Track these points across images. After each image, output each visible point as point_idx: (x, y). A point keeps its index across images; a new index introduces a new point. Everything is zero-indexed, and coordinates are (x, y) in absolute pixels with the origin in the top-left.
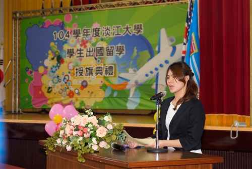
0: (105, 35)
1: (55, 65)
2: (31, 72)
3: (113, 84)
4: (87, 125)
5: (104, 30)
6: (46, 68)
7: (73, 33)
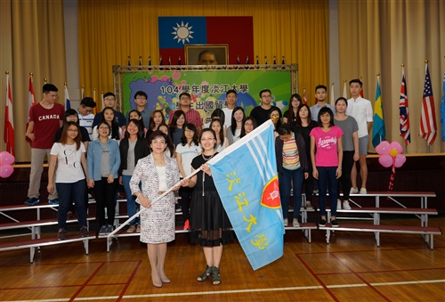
0: (213, 91)
5: (213, 87)
7: (182, 88)
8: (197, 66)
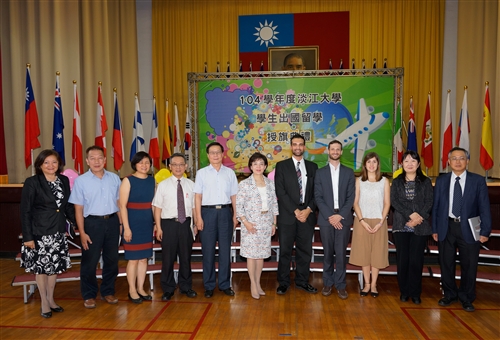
0: (300, 101)
1: (243, 130)
2: (213, 137)
3: (309, 149)
5: (300, 97)
6: (232, 132)
7: (264, 98)
8: (282, 72)
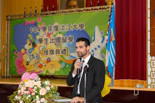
0: (61, 30)
1: (31, 48)
2: (17, 52)
3: (66, 60)
4: (34, 87)
5: (61, 27)
6: (26, 50)
7: (42, 28)
